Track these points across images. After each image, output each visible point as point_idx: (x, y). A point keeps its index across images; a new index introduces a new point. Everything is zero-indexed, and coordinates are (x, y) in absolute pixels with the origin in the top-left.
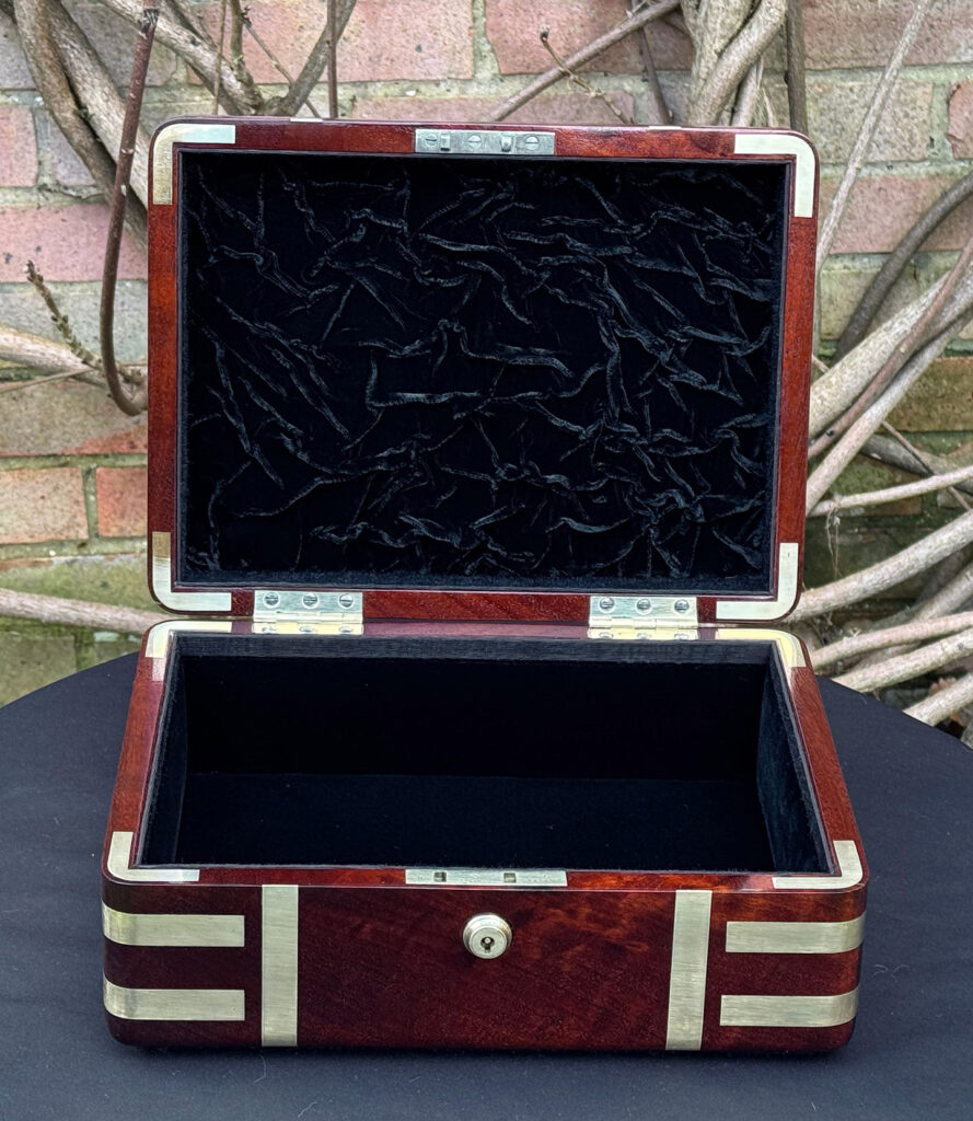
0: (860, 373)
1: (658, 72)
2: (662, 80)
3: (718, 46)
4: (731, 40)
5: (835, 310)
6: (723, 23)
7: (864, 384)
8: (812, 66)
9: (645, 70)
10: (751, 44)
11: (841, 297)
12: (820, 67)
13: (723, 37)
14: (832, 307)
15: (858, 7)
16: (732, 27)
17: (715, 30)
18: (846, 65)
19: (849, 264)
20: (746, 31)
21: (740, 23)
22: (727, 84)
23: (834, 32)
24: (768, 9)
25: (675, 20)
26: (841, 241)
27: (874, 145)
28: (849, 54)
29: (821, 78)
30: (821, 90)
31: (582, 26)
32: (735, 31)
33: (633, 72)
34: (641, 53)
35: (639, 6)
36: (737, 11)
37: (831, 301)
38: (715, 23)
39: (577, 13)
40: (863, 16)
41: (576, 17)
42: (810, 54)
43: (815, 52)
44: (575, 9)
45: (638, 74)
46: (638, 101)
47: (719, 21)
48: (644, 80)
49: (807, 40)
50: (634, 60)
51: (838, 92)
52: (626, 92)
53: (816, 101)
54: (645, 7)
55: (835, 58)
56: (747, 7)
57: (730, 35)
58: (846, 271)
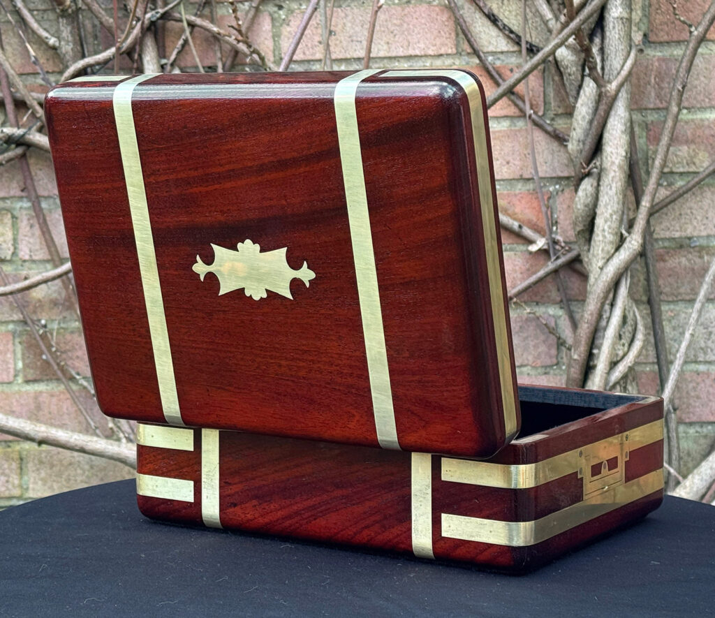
0: (705, 477)
1: (570, 303)
2: (572, 308)
3: (600, 264)
4: (608, 260)
5: (692, 460)
6: (603, 250)
7: (708, 485)
8: (666, 298)
9: (561, 301)
10: (620, 260)
11: (696, 452)
12: (670, 299)
13: (604, 258)
14: (690, 459)
15: (692, 262)
16: (608, 252)
17: (598, 254)
18: (688, 298)
19: (699, 430)
20: (617, 254)
21: (613, 251)
22: (606, 284)
23: (678, 278)
24: (630, 242)
25: (578, 266)
26: (693, 413)
27: (709, 350)
28: (689, 291)
29: (672, 307)
30: (673, 315)
31: (521, 273)
32: (611, 255)
33: (555, 303)
34: (559, 290)
35: (555, 257)
36: (611, 242)
37: (689, 454)
38: (598, 250)
39: (517, 265)
40: (696, 267)
41: (517, 268)
42: (664, 291)
43: (667, 290)
44: (516, 263)
45: (557, 303)
46: (558, 321)
47: (600, 248)
48: (561, 308)
49: (661, 282)
50: (555, 295)
51: (683, 315)
52: (550, 315)
53: (670, 321)
54: (558, 258)
55: (679, 294)
56: (617, 241)
57: (608, 257)
58: (697, 434)
